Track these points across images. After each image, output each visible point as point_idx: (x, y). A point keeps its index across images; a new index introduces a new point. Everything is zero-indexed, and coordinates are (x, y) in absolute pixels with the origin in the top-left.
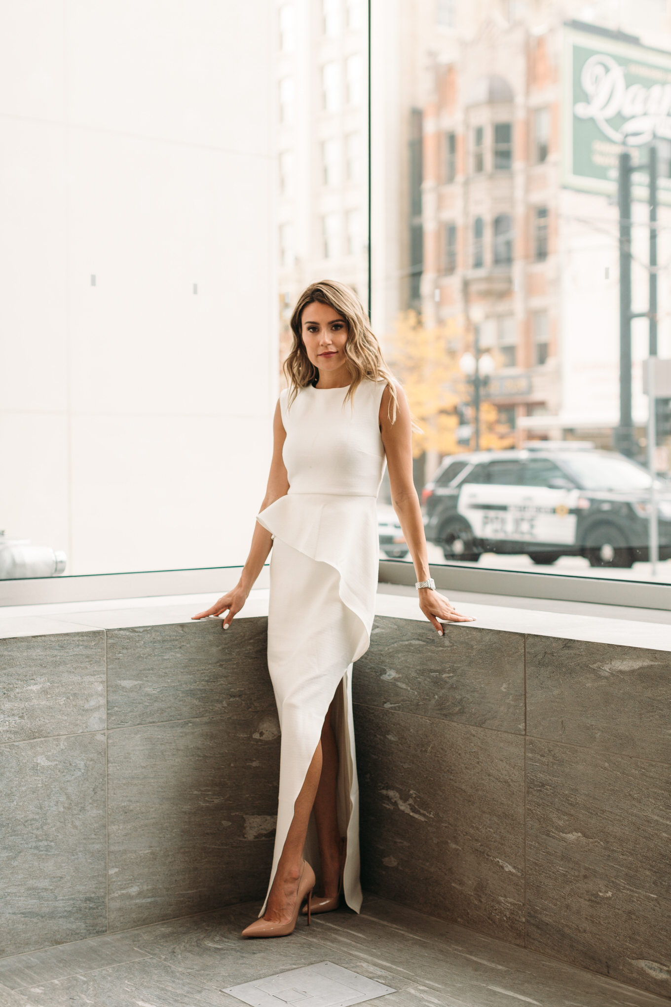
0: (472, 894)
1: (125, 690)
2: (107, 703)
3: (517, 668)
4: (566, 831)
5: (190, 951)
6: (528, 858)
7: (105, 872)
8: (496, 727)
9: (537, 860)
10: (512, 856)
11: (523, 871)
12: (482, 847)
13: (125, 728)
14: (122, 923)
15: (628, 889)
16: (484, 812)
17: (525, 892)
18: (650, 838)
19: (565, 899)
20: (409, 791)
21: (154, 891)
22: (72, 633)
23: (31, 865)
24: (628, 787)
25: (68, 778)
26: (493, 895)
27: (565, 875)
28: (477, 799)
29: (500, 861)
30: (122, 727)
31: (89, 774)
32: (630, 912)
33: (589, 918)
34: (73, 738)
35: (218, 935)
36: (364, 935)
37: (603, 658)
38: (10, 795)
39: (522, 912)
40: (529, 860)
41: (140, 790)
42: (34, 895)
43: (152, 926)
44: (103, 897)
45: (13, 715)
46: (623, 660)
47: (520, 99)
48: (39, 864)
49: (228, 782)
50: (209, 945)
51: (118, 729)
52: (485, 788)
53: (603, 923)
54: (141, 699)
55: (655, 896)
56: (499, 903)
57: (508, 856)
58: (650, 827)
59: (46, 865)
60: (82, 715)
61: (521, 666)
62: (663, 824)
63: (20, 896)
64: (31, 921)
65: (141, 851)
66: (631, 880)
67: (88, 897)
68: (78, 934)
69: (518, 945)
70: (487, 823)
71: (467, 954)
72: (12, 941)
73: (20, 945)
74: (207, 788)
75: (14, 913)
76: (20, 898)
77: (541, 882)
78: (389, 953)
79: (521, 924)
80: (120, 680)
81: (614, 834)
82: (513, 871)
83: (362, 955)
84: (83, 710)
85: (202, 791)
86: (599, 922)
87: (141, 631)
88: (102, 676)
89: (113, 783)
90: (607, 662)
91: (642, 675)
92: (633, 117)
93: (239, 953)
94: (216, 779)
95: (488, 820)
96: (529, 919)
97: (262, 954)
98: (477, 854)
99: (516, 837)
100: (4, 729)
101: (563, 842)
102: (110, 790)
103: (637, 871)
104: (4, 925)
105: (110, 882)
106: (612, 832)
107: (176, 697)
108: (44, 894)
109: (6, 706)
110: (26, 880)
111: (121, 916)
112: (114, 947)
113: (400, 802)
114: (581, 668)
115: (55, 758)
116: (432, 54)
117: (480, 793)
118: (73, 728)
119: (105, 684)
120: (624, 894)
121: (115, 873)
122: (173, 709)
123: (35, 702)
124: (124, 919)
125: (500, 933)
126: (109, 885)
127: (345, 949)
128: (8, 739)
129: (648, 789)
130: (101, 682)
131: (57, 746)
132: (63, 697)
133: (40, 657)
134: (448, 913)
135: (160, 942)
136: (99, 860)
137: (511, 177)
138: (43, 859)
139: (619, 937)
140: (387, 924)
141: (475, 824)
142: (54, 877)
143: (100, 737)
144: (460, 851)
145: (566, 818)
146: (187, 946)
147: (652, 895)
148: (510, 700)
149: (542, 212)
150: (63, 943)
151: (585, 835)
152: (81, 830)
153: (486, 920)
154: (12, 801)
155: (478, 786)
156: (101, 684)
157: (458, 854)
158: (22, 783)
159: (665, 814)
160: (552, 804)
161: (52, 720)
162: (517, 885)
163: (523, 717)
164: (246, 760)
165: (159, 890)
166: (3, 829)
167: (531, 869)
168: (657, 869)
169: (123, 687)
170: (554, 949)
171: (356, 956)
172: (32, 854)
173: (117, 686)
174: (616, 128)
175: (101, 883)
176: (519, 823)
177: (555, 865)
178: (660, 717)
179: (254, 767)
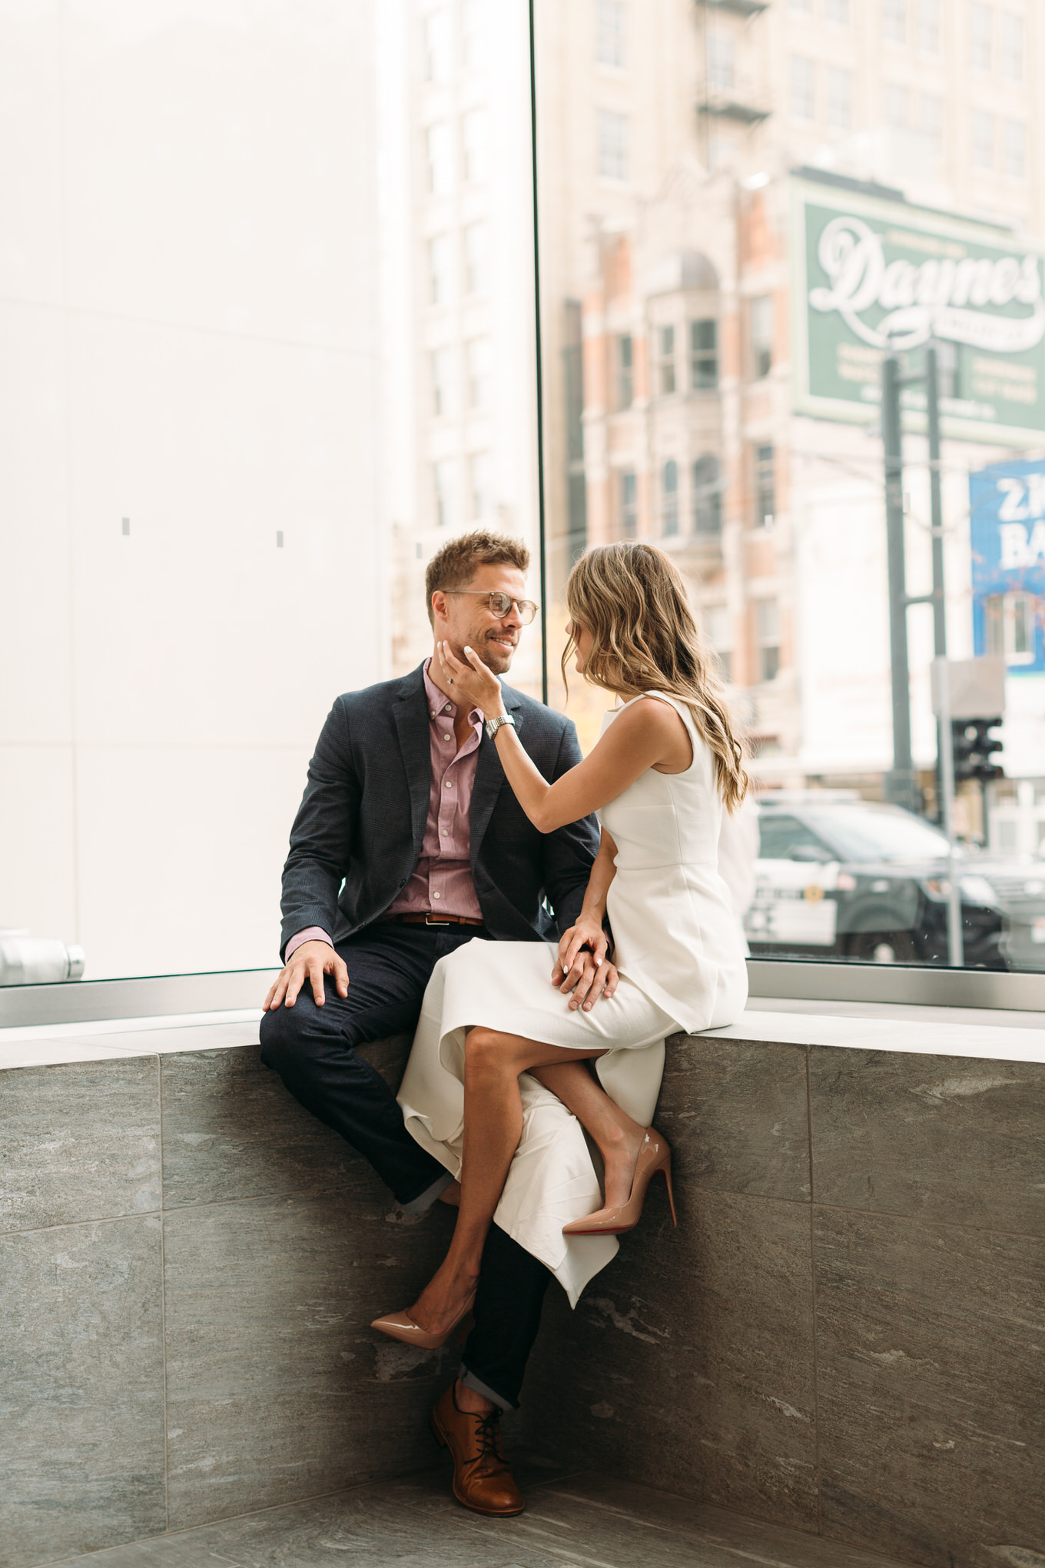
0: (734, 1454)
1: (189, 1149)
2: (163, 1170)
3: (796, 1099)
4: (879, 1348)
5: (298, 1556)
6: (821, 1394)
7: (162, 1435)
8: (765, 1192)
9: (835, 1397)
10: (796, 1392)
11: (813, 1415)
12: (747, 1381)
13: (190, 1209)
14: (189, 1515)
15: (980, 1435)
16: (749, 1326)
17: (817, 1447)
18: (1012, 1354)
19: (881, 1455)
20: (630, 1298)
21: (237, 1463)
22: (108, 1061)
23: (47, 1426)
24: (976, 1275)
25: (104, 1287)
26: (767, 1455)
27: (880, 1418)
28: (737, 1305)
29: (776, 1400)
30: (186, 1207)
31: (137, 1281)
32: (984, 1471)
33: (919, 1483)
34: (111, 1225)
35: (340, 1531)
36: (568, 1524)
37: (930, 1077)
38: (14, 1316)
39: (813, 1480)
40: (822, 1397)
41: (214, 1305)
42: (52, 1473)
43: (236, 1519)
44: (158, 1474)
45: (19, 1189)
46: (961, 1079)
47: (727, 284)
48: (61, 1424)
49: (349, 1291)
50: (328, 1545)
51: (180, 1210)
52: (749, 1288)
53: (941, 1491)
54: (215, 1163)
55: (1023, 1444)
56: (776, 1466)
57: (789, 1393)
58: (1012, 1336)
59: (71, 1425)
60: (125, 1188)
61: (802, 1095)
62: (1033, 1331)
63: (31, 1476)
64: (48, 1514)
65: (218, 1401)
66: (985, 1421)
67: (136, 1475)
68: (121, 1534)
69: (808, 1532)
70: (754, 1342)
71: (730, 1547)
72: (19, 1548)
73: (31, 1553)
74: (317, 1301)
75: (22, 1503)
76: (31, 1479)
77: (842, 1431)
78: (610, 1550)
79: (812, 1498)
80: (182, 1133)
81: (955, 1349)
82: (798, 1415)
83: (567, 1554)
84: (126, 1181)
85: (309, 1305)
86: (936, 1489)
87: (214, 1056)
88: (154, 1126)
89: (173, 1294)
90: (937, 1083)
91: (991, 1101)
92: (897, 308)
93: (375, 1557)
94: (330, 1287)
95: (756, 1337)
96: (824, 1489)
97: (412, 1557)
98: (739, 1392)
99: (802, 1361)
100: (5, 1211)
101: (875, 1366)
102: (168, 1306)
103: (992, 1406)
104: (7, 1522)
105: (170, 1450)
106: (953, 1346)
107: (268, 1158)
108: (69, 1472)
109: (7, 1175)
110: (41, 1449)
111: (187, 1504)
112: (179, 1553)
113: (616, 1316)
114: (896, 1093)
115: (84, 1256)
116: (594, 219)
117: (742, 1295)
118: (111, 1208)
119: (160, 1140)
120: (974, 1443)
121: (177, 1437)
122: (263, 1177)
123: (52, 1168)
124: (192, 1509)
125: (779, 1514)
126: (168, 1456)
127: (541, 1546)
128: (11, 1227)
129: (1006, 1277)
130: (153, 1137)
131: (87, 1237)
132: (95, 1160)
133: (60, 1098)
134: (695, 1487)
135: (251, 1544)
136: (152, 1417)
137: (718, 399)
138: (67, 1415)
139: (968, 1512)
140: (602, 1507)
141: (735, 1344)
142: (84, 1445)
143: (152, 1223)
144: (713, 1387)
145: (878, 1328)
146: (294, 1547)
147: (1018, 1443)
148: (786, 1149)
149: (765, 451)
150: (98, 1549)
151: (909, 1354)
152: (124, 1369)
153: (757, 1494)
154: (17, 1324)
155: (738, 1285)
156: (153, 1140)
157: (710, 1393)
158: (33, 1297)
159: (1034, 1314)
160: (855, 1307)
161: (77, 1197)
162: (804, 1437)
163: (806, 1175)
164: (377, 1256)
165: (245, 1463)
166: (4, 1369)
167: (827, 1411)
168: (1025, 1402)
169: (187, 1145)
170: (865, 1536)
171: (558, 1555)
172: (49, 1408)
173: (176, 1142)
174: (873, 326)
175: (156, 1453)
176: (805, 1340)
177: (863, 1403)
178: (1022, 1164)
179: (389, 1268)
